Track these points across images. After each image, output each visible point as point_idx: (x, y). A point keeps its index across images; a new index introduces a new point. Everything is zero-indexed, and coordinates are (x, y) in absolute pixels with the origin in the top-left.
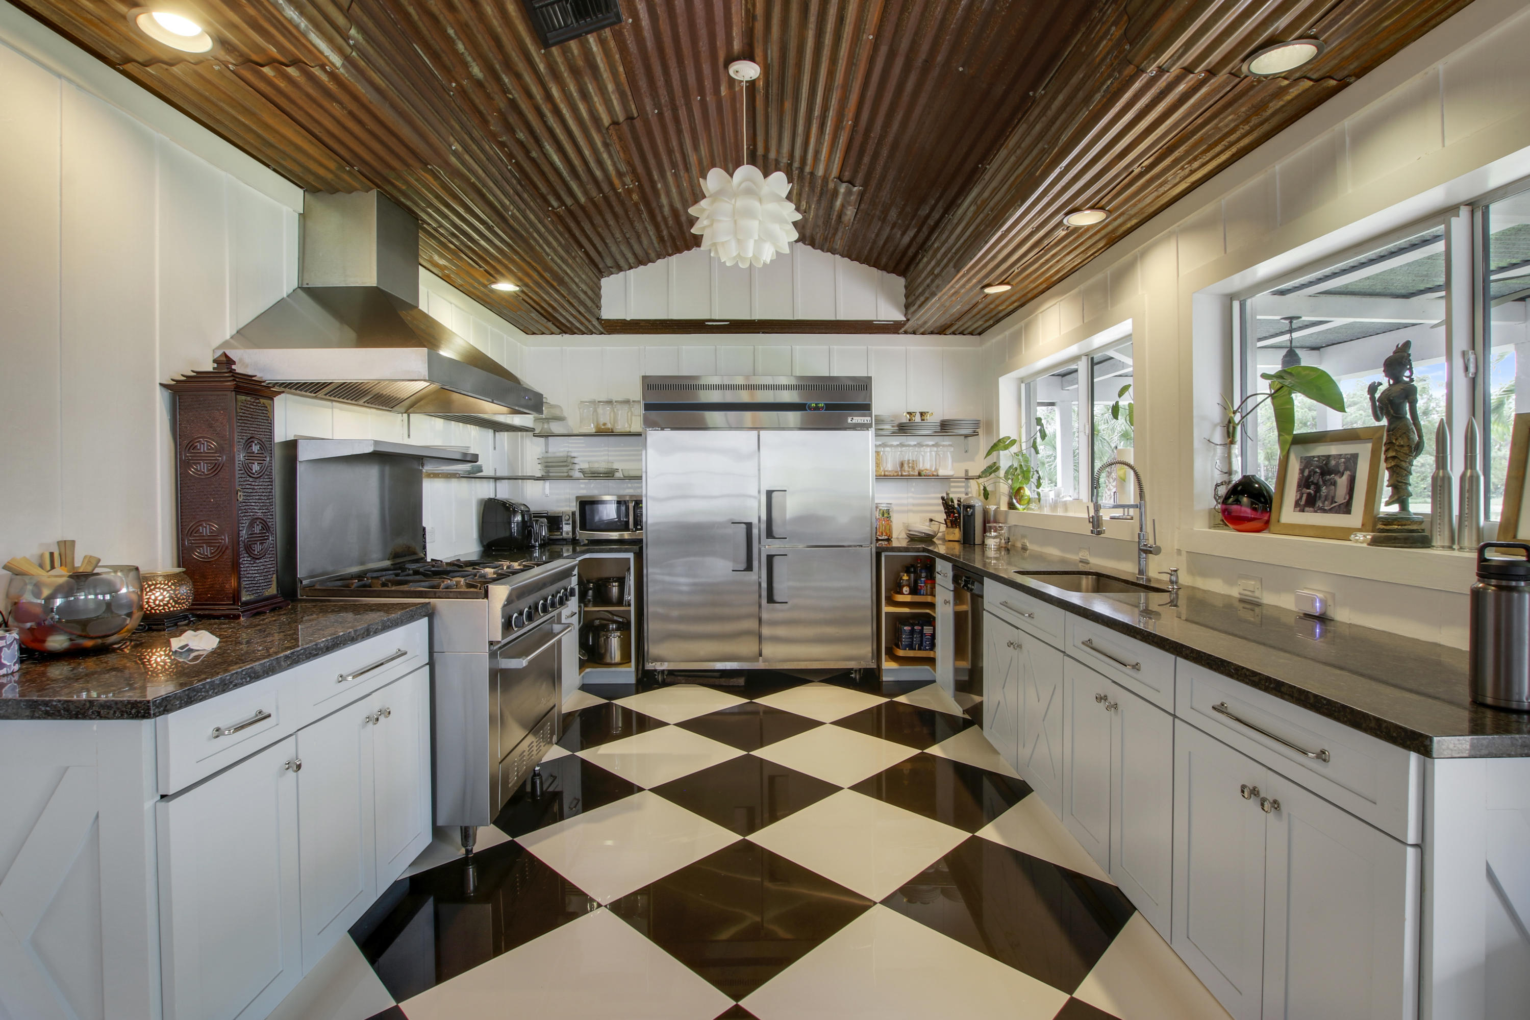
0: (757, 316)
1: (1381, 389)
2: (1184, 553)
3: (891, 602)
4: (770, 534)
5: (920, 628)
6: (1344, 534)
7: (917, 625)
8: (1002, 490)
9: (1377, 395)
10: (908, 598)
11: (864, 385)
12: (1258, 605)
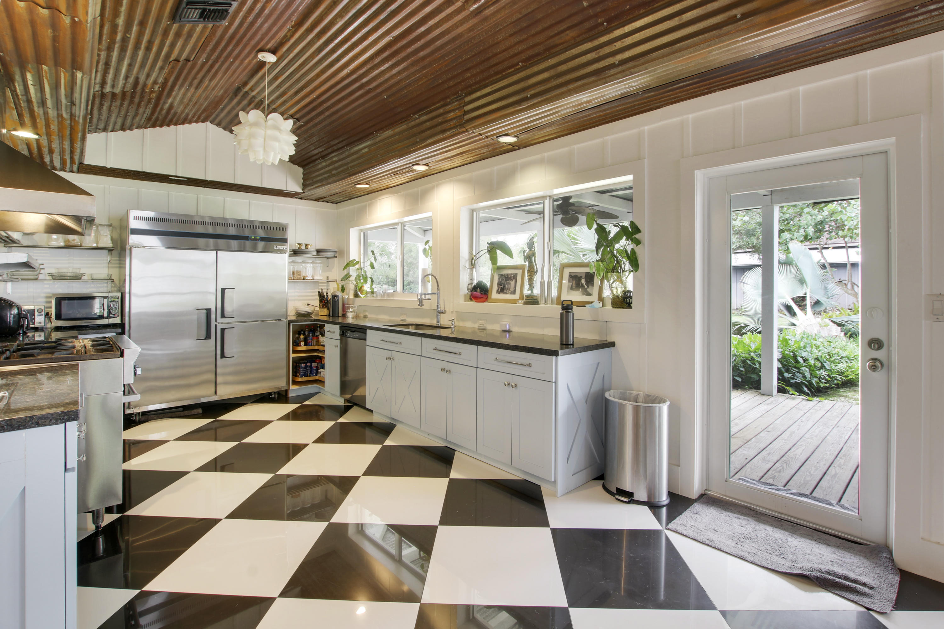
0: (210, 178)
1: (527, 252)
2: (455, 313)
3: (295, 352)
4: (223, 316)
5: (310, 364)
6: (514, 301)
7: (308, 363)
8: (350, 287)
9: (525, 254)
10: (304, 348)
11: (283, 228)
12: (485, 330)
